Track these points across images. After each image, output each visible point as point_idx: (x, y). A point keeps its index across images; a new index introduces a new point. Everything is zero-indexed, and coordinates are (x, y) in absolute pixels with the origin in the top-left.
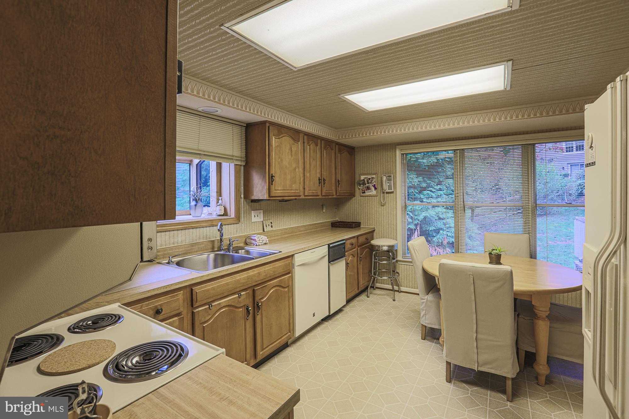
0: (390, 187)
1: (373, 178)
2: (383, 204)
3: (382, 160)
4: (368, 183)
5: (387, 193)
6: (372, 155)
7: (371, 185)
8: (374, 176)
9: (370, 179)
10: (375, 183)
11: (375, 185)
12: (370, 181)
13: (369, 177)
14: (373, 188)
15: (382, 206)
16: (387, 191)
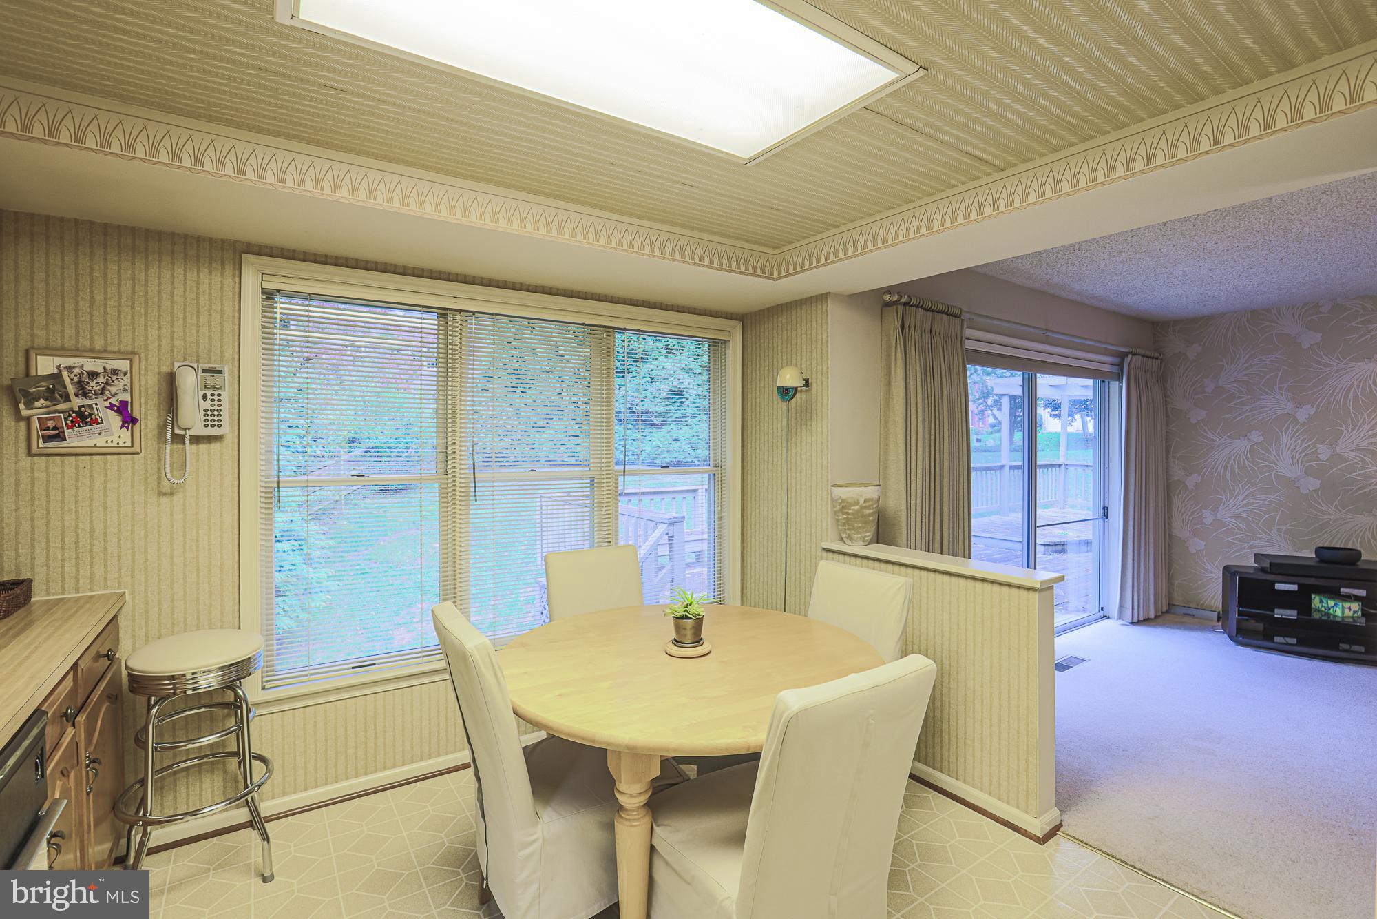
0: (212, 418)
1: (115, 372)
2: (166, 486)
3: (165, 297)
4: (83, 392)
5: (196, 440)
6: (113, 268)
7: (100, 406)
8: (123, 365)
9: (93, 375)
10: (126, 397)
11: (124, 404)
12: (93, 386)
13: (90, 365)
14: (114, 420)
15: (161, 494)
16: (194, 432)
